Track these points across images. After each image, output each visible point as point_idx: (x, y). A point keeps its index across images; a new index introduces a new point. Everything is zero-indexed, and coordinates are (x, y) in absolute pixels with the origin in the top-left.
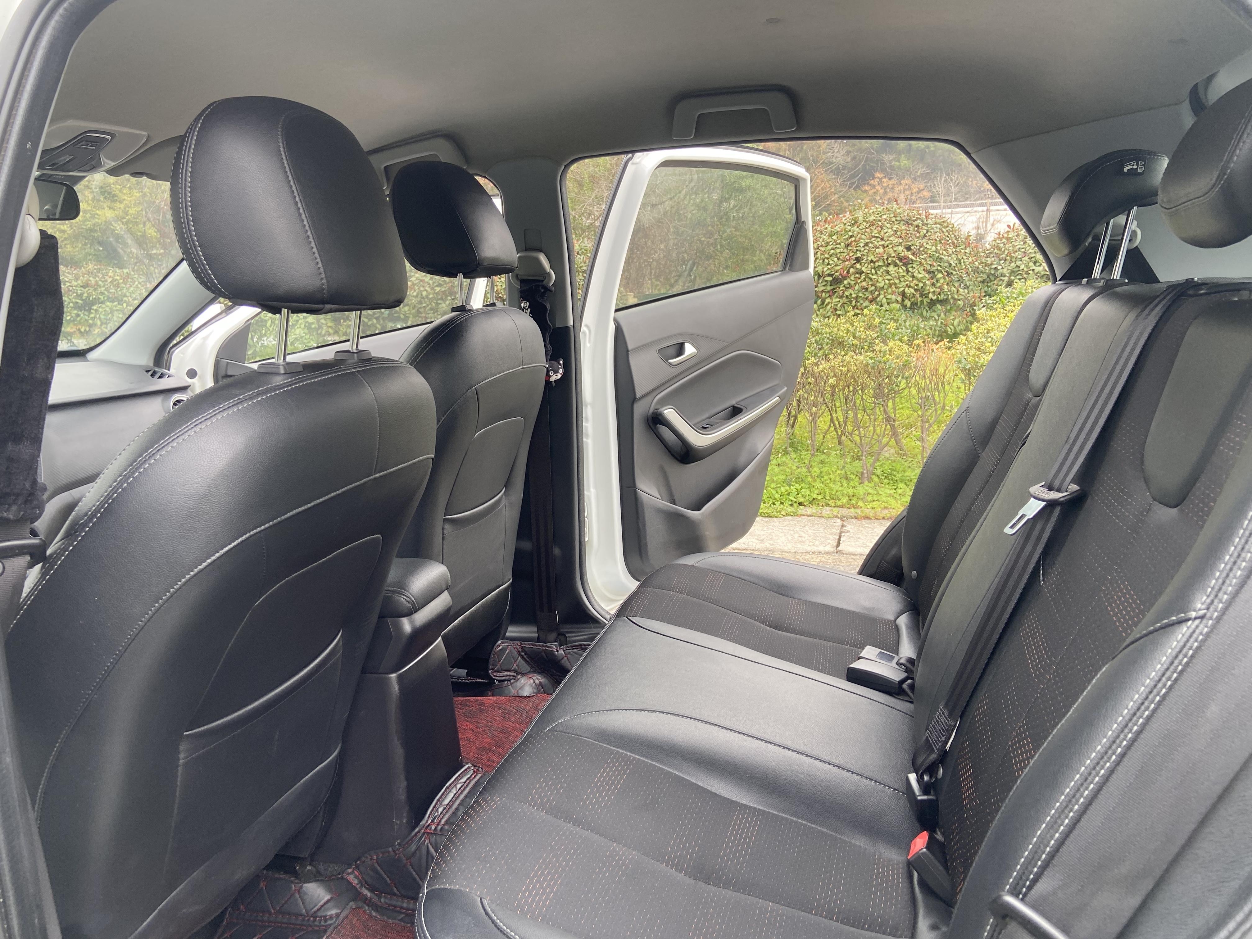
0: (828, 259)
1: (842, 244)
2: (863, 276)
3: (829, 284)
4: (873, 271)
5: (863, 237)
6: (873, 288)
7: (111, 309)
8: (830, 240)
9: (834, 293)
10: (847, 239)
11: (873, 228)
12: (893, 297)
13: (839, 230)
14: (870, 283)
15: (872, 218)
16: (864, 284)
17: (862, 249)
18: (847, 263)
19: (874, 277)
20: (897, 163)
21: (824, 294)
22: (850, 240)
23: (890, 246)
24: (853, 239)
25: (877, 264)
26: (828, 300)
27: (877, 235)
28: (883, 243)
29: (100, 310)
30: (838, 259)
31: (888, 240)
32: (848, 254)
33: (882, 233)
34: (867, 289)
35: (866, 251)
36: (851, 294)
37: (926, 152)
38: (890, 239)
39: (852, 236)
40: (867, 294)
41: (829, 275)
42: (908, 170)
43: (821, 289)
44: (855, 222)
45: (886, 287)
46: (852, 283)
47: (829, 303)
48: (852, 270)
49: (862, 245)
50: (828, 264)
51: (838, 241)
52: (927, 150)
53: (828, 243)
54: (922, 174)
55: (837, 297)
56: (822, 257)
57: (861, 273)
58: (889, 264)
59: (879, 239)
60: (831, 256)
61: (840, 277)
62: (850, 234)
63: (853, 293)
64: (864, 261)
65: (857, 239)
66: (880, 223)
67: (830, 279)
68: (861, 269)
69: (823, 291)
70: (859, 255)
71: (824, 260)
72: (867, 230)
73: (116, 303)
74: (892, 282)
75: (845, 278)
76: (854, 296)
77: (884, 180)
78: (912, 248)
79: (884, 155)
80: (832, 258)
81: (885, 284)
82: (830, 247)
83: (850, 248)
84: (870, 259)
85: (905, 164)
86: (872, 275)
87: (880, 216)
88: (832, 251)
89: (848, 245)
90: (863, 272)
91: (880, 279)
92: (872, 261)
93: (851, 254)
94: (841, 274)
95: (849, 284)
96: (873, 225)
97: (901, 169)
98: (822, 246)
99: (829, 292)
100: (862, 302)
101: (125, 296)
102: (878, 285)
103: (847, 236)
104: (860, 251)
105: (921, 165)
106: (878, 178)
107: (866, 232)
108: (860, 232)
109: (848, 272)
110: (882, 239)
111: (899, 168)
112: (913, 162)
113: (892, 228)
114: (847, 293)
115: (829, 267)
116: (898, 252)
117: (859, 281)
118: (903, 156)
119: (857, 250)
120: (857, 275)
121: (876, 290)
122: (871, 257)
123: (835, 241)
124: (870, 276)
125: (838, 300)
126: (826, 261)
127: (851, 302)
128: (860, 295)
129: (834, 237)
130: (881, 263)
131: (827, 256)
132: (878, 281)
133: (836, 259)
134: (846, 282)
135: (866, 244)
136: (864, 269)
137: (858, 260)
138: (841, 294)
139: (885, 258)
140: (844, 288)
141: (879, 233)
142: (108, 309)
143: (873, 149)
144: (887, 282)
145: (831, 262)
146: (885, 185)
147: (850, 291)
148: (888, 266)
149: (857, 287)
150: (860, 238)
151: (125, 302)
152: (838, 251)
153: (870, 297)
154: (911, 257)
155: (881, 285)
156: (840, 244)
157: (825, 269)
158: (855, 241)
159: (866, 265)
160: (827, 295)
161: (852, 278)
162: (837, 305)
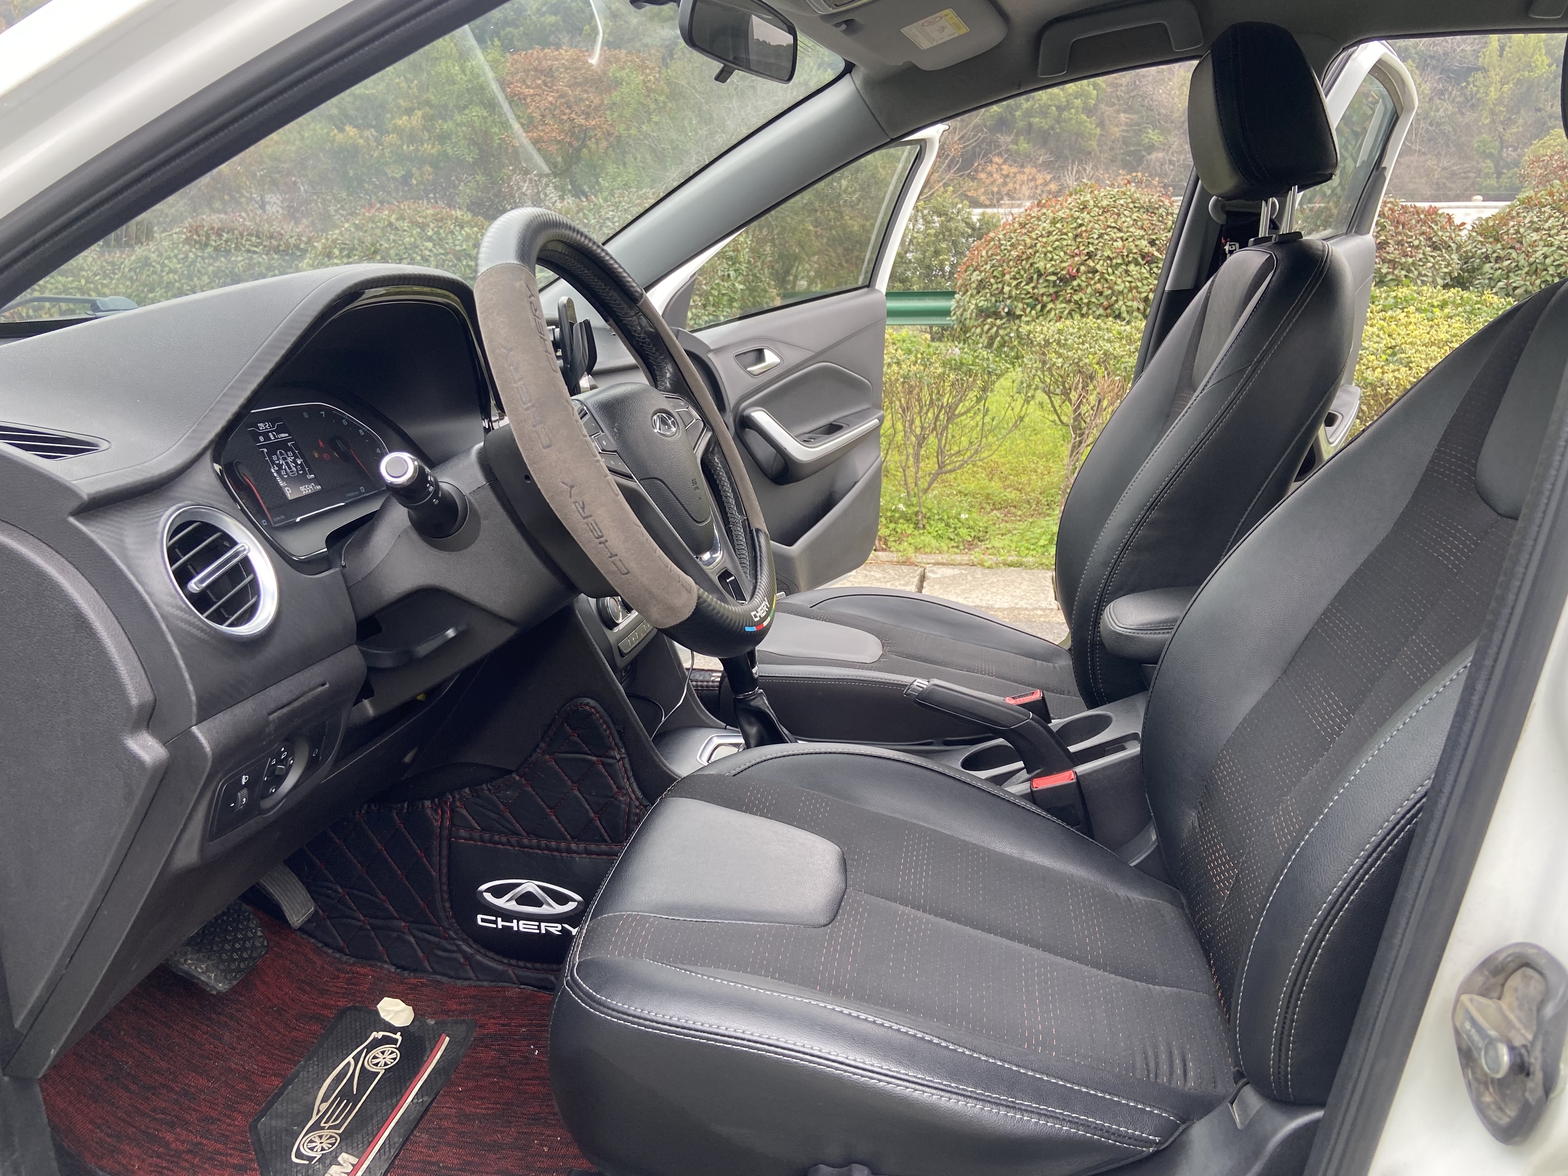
0: (1051, 252)
1: (1070, 234)
2: (1097, 276)
3: (1052, 285)
4: (1110, 270)
5: (1096, 226)
6: (1110, 292)
7: (64, 285)
8: (1053, 228)
9: (1057, 297)
10: (1076, 228)
11: (1108, 215)
12: (1135, 304)
13: (1063, 216)
14: (1106, 286)
15: (1105, 203)
16: (1099, 286)
17: (1096, 242)
18: (1077, 259)
19: (1112, 277)
20: (1015, 147)
21: (1045, 298)
22: (1079, 230)
23: (1130, 240)
24: (1084, 228)
25: (1114, 261)
26: (1050, 306)
27: (1113, 225)
28: (1121, 234)
29: (49, 286)
30: (1065, 253)
31: (1128, 232)
32: (1078, 247)
33: (1119, 222)
34: (1101, 293)
35: (1101, 244)
36: (1081, 299)
37: (1049, 133)
38: (1131, 230)
39: (1081, 225)
40: (1102, 300)
41: (1054, 274)
42: (1027, 156)
43: (1042, 291)
44: (1084, 207)
45: (1126, 291)
46: (1084, 284)
47: (1051, 309)
48: (1083, 268)
49: (1096, 236)
50: (1051, 260)
51: (1064, 231)
52: (1052, 132)
53: (1050, 233)
54: (1043, 162)
55: (1062, 302)
56: (1044, 250)
57: (1095, 271)
58: (1130, 262)
59: (1115, 230)
60: (1055, 249)
61: (1068, 276)
62: (1080, 221)
63: (1083, 297)
64: (1098, 257)
65: (1089, 228)
66: (1115, 210)
67: (1053, 278)
68: (1094, 267)
69: (1043, 295)
70: (1092, 248)
71: (1045, 255)
72: (1101, 218)
73: (70, 279)
74: (1133, 284)
75: (1074, 278)
76: (1085, 301)
77: (1004, 167)
78: (1157, 242)
79: (999, 136)
80: (1057, 252)
81: (1125, 287)
82: (1052, 238)
83: (1079, 240)
84: (1106, 254)
85: (1025, 148)
86: (1108, 274)
87: (1115, 201)
88: (1057, 243)
89: (1076, 236)
90: (1097, 271)
91: (1119, 281)
92: (1109, 258)
93: (1082, 248)
94: (1068, 273)
95: (1079, 285)
96: (1108, 211)
97: (1020, 155)
98: (1042, 236)
99: (1050, 295)
100: (1094, 309)
101: (82, 269)
102: (1116, 287)
103: (1075, 225)
104: (1093, 244)
105: (1043, 151)
106: (997, 163)
107: (1099, 220)
108: (1092, 219)
109: (1078, 271)
110: (1120, 230)
111: (1017, 152)
112: (1034, 146)
113: (1130, 217)
114: (1076, 297)
115: (1053, 262)
116: (1140, 247)
117: (1092, 282)
118: (1022, 138)
119: (1089, 243)
120: (1090, 275)
121: (1113, 294)
122: (1107, 253)
123: (1060, 230)
124: (1106, 276)
125: (1064, 305)
126: (1049, 255)
127: (1080, 308)
128: (1093, 300)
129: (1059, 225)
130: (1119, 261)
131: (1049, 248)
132: (1116, 283)
133: (1062, 254)
134: (1075, 283)
135: (1101, 236)
136: (1098, 267)
137: (1090, 255)
138: (1068, 299)
139: (1125, 254)
140: (1072, 291)
141: (1115, 222)
142: (60, 286)
143: (985, 126)
144: (1127, 284)
145: (1056, 257)
146: (1005, 172)
147: (1081, 295)
148: (1127, 265)
149: (1089, 290)
150: (1092, 228)
151: (83, 276)
152: (1065, 243)
153: (1106, 303)
154: (1156, 253)
155: (1120, 287)
156: (1066, 234)
157: (1048, 266)
158: (1086, 231)
159: (1101, 262)
160: (1049, 299)
161: (1083, 278)
162: (1062, 312)
